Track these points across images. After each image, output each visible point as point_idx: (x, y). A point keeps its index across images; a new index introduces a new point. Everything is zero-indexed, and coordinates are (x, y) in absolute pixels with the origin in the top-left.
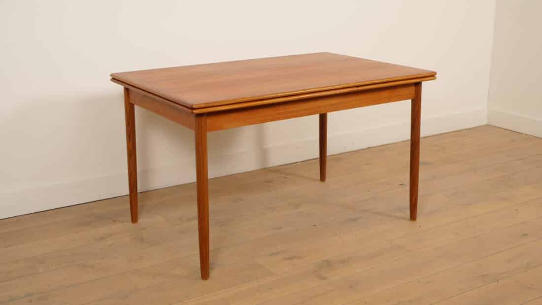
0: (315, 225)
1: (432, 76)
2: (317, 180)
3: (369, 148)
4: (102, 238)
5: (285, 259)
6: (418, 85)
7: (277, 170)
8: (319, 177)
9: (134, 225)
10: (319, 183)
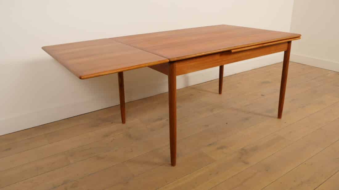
0: (227, 123)
1: (298, 37)
2: (217, 94)
3: (236, 74)
4: (107, 136)
5: (218, 149)
6: (289, 43)
7: (194, 88)
8: (218, 92)
9: (124, 125)
10: (218, 95)
